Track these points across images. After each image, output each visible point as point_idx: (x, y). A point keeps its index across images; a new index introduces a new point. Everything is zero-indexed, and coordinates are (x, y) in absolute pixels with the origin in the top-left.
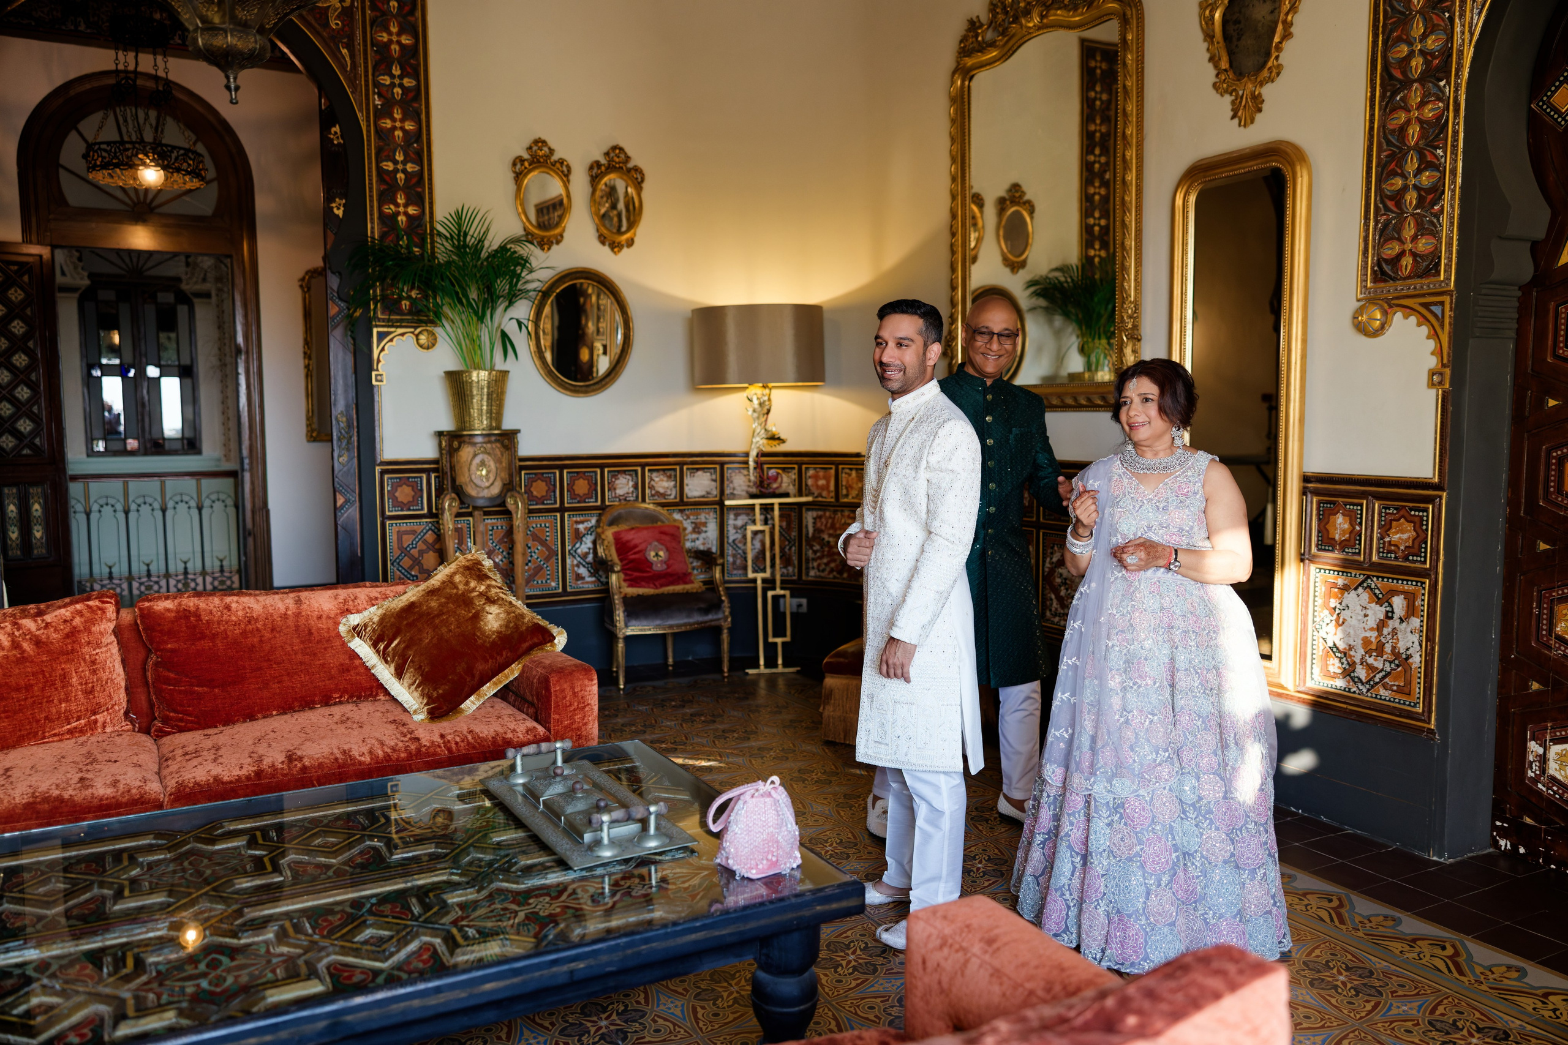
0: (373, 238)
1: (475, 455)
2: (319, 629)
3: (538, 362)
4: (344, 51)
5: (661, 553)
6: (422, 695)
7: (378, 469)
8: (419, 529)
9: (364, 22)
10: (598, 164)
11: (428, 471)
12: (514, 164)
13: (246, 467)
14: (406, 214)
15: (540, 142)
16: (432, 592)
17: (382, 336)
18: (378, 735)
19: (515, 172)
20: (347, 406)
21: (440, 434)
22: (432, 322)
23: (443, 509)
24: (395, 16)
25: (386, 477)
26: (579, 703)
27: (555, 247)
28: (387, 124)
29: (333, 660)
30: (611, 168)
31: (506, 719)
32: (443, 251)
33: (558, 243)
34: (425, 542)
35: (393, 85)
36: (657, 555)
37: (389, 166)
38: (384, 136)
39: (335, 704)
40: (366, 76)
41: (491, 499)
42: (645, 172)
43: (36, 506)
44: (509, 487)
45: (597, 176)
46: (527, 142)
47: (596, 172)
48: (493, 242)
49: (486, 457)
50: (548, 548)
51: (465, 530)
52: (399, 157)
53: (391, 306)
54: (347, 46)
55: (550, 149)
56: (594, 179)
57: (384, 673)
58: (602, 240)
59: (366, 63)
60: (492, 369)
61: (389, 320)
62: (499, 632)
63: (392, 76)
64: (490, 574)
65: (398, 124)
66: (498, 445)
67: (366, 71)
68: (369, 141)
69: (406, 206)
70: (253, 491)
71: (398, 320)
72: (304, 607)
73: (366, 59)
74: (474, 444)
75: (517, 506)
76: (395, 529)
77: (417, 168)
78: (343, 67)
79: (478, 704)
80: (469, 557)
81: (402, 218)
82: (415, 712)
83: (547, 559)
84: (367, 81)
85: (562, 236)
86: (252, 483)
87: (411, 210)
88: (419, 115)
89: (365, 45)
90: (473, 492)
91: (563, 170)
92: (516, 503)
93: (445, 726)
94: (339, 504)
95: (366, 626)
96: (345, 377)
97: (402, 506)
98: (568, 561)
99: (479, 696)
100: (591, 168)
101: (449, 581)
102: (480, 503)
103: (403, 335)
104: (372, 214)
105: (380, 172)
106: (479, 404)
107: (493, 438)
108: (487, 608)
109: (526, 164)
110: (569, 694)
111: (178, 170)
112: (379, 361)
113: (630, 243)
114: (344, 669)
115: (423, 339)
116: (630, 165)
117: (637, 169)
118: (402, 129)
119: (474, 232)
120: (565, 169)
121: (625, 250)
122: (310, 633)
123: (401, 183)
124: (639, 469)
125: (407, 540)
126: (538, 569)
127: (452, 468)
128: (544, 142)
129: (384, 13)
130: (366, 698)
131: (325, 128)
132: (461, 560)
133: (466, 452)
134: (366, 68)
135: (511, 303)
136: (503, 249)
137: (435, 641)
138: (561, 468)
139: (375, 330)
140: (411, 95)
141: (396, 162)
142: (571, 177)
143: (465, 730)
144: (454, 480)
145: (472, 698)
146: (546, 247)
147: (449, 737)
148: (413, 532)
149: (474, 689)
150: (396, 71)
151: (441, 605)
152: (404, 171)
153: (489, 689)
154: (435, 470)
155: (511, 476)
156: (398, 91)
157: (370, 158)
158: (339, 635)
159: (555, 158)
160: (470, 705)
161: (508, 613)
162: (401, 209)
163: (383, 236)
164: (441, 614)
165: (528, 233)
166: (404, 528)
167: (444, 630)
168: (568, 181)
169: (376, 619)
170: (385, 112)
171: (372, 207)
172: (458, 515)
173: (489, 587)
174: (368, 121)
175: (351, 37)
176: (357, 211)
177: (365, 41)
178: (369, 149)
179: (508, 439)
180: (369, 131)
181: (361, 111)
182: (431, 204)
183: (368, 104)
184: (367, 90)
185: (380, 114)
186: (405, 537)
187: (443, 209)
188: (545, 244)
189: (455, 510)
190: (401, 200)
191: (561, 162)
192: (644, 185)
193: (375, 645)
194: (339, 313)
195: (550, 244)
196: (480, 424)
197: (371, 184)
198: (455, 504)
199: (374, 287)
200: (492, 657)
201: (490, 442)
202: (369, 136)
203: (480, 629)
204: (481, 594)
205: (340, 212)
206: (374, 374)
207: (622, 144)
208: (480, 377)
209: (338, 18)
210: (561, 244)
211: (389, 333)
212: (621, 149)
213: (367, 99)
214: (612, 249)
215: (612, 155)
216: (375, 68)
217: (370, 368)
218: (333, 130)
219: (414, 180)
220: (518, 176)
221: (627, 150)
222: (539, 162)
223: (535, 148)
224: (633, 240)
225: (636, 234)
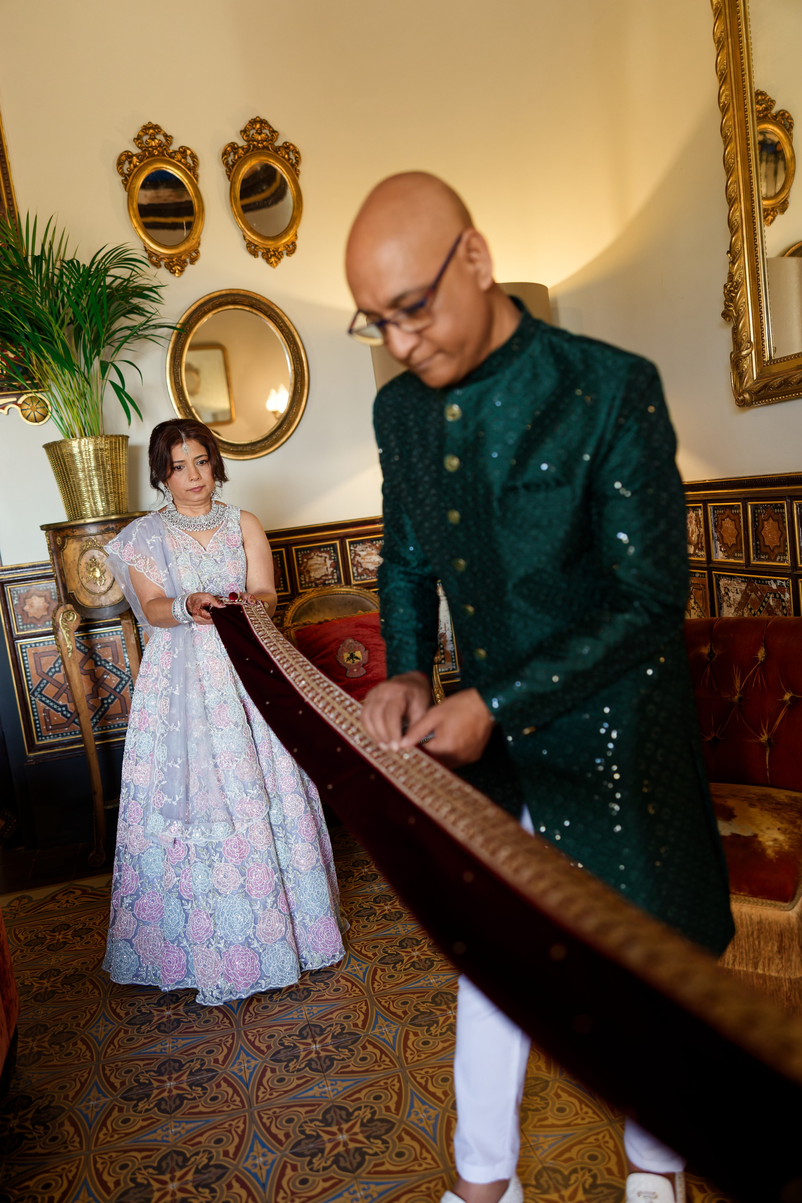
1: (83, 552)
5: (358, 654)
10: (233, 147)
11: (44, 577)
12: (121, 164)
15: (152, 129)
19: (122, 174)
21: (47, 528)
27: (189, 268)
30: (252, 149)
33: (193, 261)
36: (352, 656)
41: (114, 606)
42: (298, 146)
45: (234, 164)
46: (134, 130)
47: (233, 158)
49: (96, 554)
55: (166, 136)
56: (231, 169)
58: (252, 249)
60: (103, 434)
74: (84, 537)
85: (197, 252)
90: (89, 601)
97: (35, 622)
100: (225, 153)
102: (100, 613)
103: (3, 407)
106: (90, 483)
107: (108, 527)
109: (135, 159)
113: (291, 249)
115: (29, 408)
116: (279, 143)
117: (287, 147)
120: (189, 160)
121: (285, 259)
124: (337, 542)
128: (157, 128)
142: (200, 171)
144: (66, 587)
146: (177, 268)
159: (174, 147)
165: (148, 252)
168: (197, 176)
172: (88, 629)
188: (175, 264)
189: (75, 625)
191: (183, 151)
192: (301, 168)
195: (183, 265)
207: (264, 116)
208: (84, 448)
210: (197, 263)
212: (263, 122)
214: (267, 260)
215: (252, 131)
220: (127, 180)
221: (271, 123)
222: (152, 155)
223: (146, 138)
224: (294, 244)
225: (296, 235)
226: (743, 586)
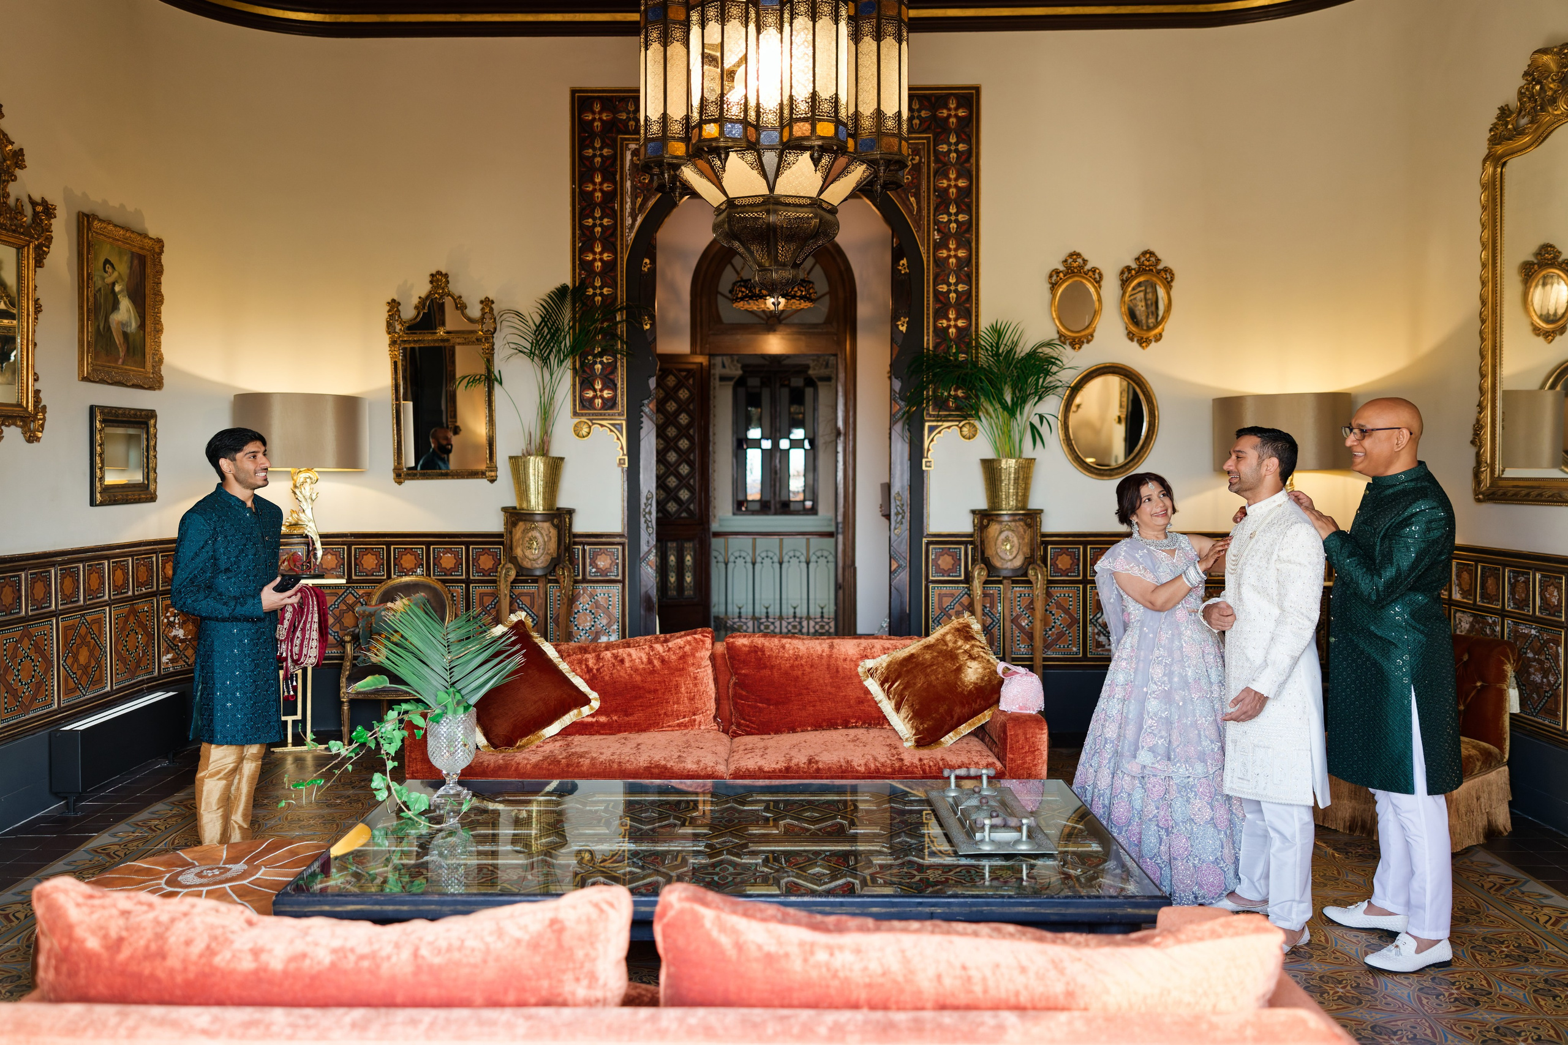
0: (928, 349)
1: (1001, 532)
2: (844, 669)
3: (1066, 449)
4: (912, 199)
6: (912, 727)
7: (925, 540)
8: (957, 592)
9: (929, 174)
10: (1129, 269)
11: (965, 543)
12: (1051, 276)
13: (840, 530)
14: (956, 326)
15: (1075, 255)
16: (928, 647)
17: (932, 429)
18: (874, 753)
19: (1051, 283)
20: (902, 487)
21: (974, 512)
22: (971, 416)
23: (973, 578)
24: (953, 165)
25: (931, 547)
26: (1030, 747)
27: (1085, 346)
28: (944, 253)
29: (852, 693)
30: (1141, 270)
31: (974, 753)
32: (984, 359)
33: (1088, 342)
34: (961, 604)
35: (950, 221)
37: (944, 288)
38: (941, 263)
39: (853, 727)
40: (929, 217)
41: (1015, 570)
42: (1175, 271)
43: (688, 558)
44: (1029, 561)
45: (1127, 280)
46: (1063, 256)
47: (1126, 276)
48: (1025, 347)
49: (1010, 533)
50: (1071, 616)
51: (996, 595)
52: (952, 280)
53: (941, 404)
54: (917, 196)
55: (1084, 260)
56: (1124, 283)
57: (887, 707)
58: (1131, 336)
59: (929, 206)
60: (1020, 457)
61: (938, 416)
62: (976, 684)
63: (950, 214)
64: (978, 637)
65: (952, 253)
66: (1022, 523)
67: (929, 213)
68: (928, 269)
69: (956, 320)
70: (844, 551)
71: (946, 416)
72: (835, 651)
73: (929, 203)
74: (1001, 522)
75: (1038, 577)
76: (937, 592)
77: (967, 288)
78: (910, 212)
79: (955, 739)
80: (961, 620)
81: (952, 330)
82: (907, 740)
83: (1070, 626)
84: (929, 221)
85: (1092, 336)
86: (844, 544)
87: (960, 323)
88: (970, 243)
89: (929, 192)
90: (998, 564)
91: (1097, 277)
92: (1036, 575)
93: (925, 753)
94: (893, 568)
95: (877, 669)
96: (902, 464)
97: (944, 572)
98: (1089, 629)
99: (957, 733)
100: (1122, 273)
101: (942, 640)
102: (1005, 573)
103: (949, 427)
104: (928, 329)
105: (937, 293)
106: (1008, 487)
107: (1017, 518)
108: (969, 663)
109: (1061, 275)
110: (1022, 738)
111: (794, 297)
112: (928, 450)
113: (1159, 337)
114: (860, 702)
115: (966, 430)
116: (1160, 267)
117: (1166, 270)
118: (956, 256)
119: (1007, 340)
120: (1097, 276)
121: (1153, 344)
122: (837, 671)
123: (953, 301)
125: (947, 602)
126: (1061, 635)
127: (982, 542)
128: (1078, 255)
129: (945, 164)
130: (876, 725)
131: (896, 260)
132: (955, 622)
133: (994, 529)
134: (929, 210)
135: (1040, 399)
136: (1033, 354)
137: (925, 686)
138: (1085, 544)
139: (927, 424)
140: (964, 228)
141: (949, 285)
142: (1103, 283)
143: (939, 757)
144: (983, 553)
145: (951, 734)
146: (1077, 346)
147: (925, 762)
148: (952, 595)
149: (953, 728)
150: (953, 210)
151: (933, 658)
152: (956, 291)
153: (965, 729)
154: (971, 543)
155: (1032, 550)
156: (953, 225)
157: (928, 283)
158: (857, 675)
159: (1088, 267)
160: (949, 739)
161: (985, 669)
162: (952, 323)
163: (936, 347)
164: (932, 665)
165: (1061, 336)
166: (944, 591)
167: (933, 678)
168: (1100, 287)
169: (884, 665)
170: (942, 244)
171: (928, 323)
172: (986, 582)
173: (973, 646)
174: (928, 253)
175: (918, 187)
176: (916, 327)
177: (929, 189)
178: (928, 276)
179: (1031, 518)
180: (928, 261)
181: (923, 245)
182: (977, 316)
183: (929, 240)
184: (929, 228)
185: (938, 246)
186: (945, 599)
187: (985, 321)
188: (1076, 343)
189: (984, 578)
190: (952, 315)
191: (1094, 270)
192: (1174, 284)
193: (882, 685)
194: (901, 409)
195: (1081, 343)
196: (1009, 503)
197: (928, 304)
198: (984, 573)
199: (928, 389)
200: (968, 703)
201: (1014, 521)
202: (928, 265)
203: (960, 680)
204: (965, 651)
205: (903, 329)
206: (924, 460)
207: (1152, 249)
208: (1009, 465)
209: (908, 173)
210: (1091, 342)
211: (937, 427)
212: (1152, 254)
213: (929, 235)
214: (1141, 344)
215: (1143, 259)
216: (936, 210)
217: (922, 457)
218: (902, 262)
219: (964, 298)
220: (1054, 286)
221: (1157, 253)
222: (1073, 272)
223: (1070, 260)
224: (1161, 335)
225: (1163, 330)
226: (1471, 619)
